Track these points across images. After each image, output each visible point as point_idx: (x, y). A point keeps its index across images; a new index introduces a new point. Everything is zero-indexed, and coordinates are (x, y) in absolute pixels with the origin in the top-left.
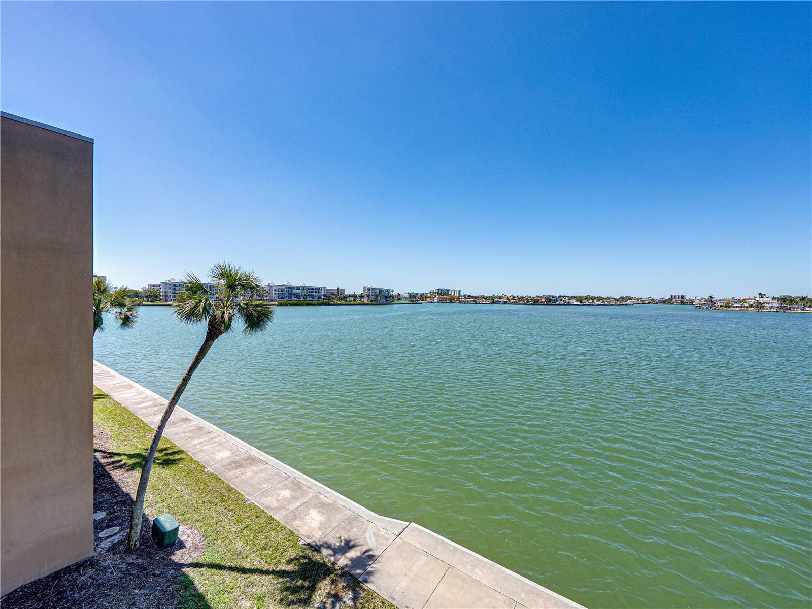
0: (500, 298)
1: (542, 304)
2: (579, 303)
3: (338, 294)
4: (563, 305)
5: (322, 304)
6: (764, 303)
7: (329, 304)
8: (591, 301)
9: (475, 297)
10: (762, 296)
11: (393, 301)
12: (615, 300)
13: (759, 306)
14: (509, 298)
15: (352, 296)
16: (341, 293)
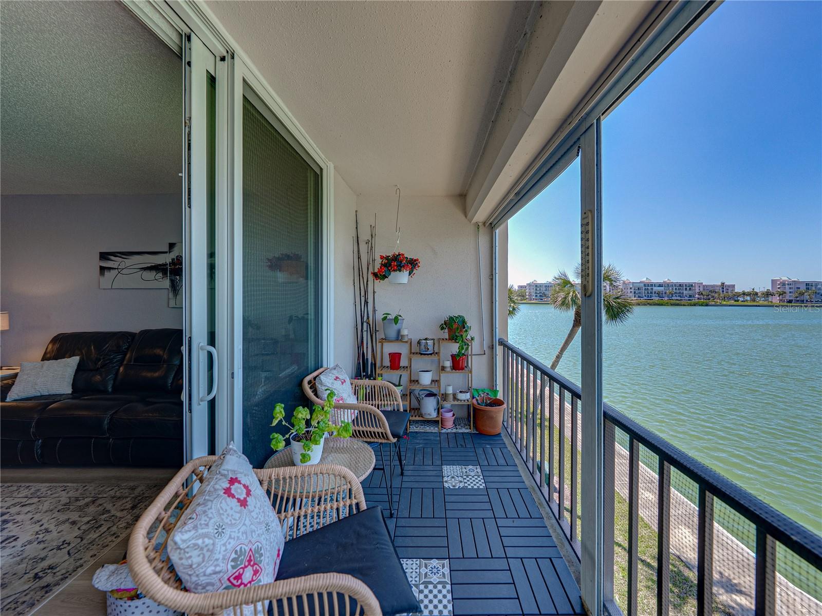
3: (723, 291)
7: (707, 305)
15: (749, 294)
16: (728, 289)
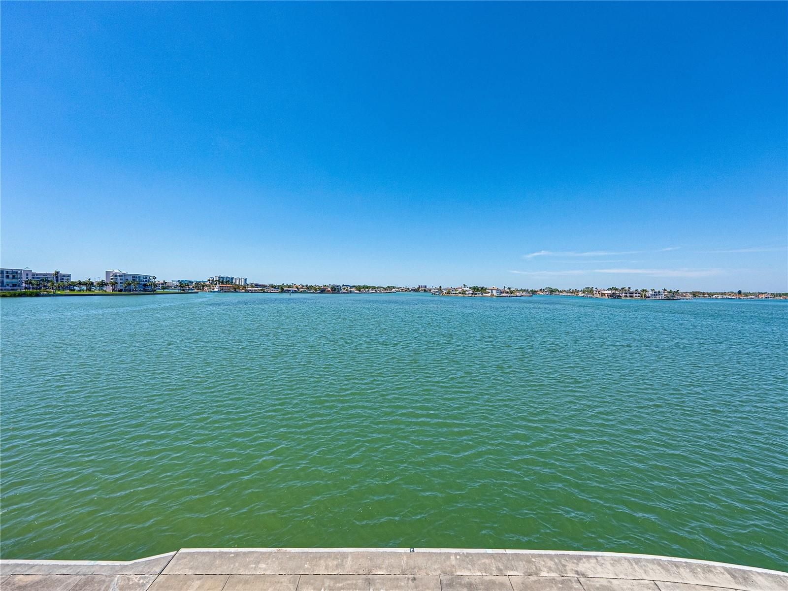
0: (289, 287)
1: (329, 292)
2: (358, 292)
3: (57, 281)
4: (346, 293)
5: (20, 295)
6: (466, 291)
7: (37, 295)
8: (367, 290)
9: (264, 286)
10: (465, 286)
11: (155, 291)
12: (384, 289)
13: (464, 292)
14: (299, 287)
15: (85, 284)
16: (63, 279)
